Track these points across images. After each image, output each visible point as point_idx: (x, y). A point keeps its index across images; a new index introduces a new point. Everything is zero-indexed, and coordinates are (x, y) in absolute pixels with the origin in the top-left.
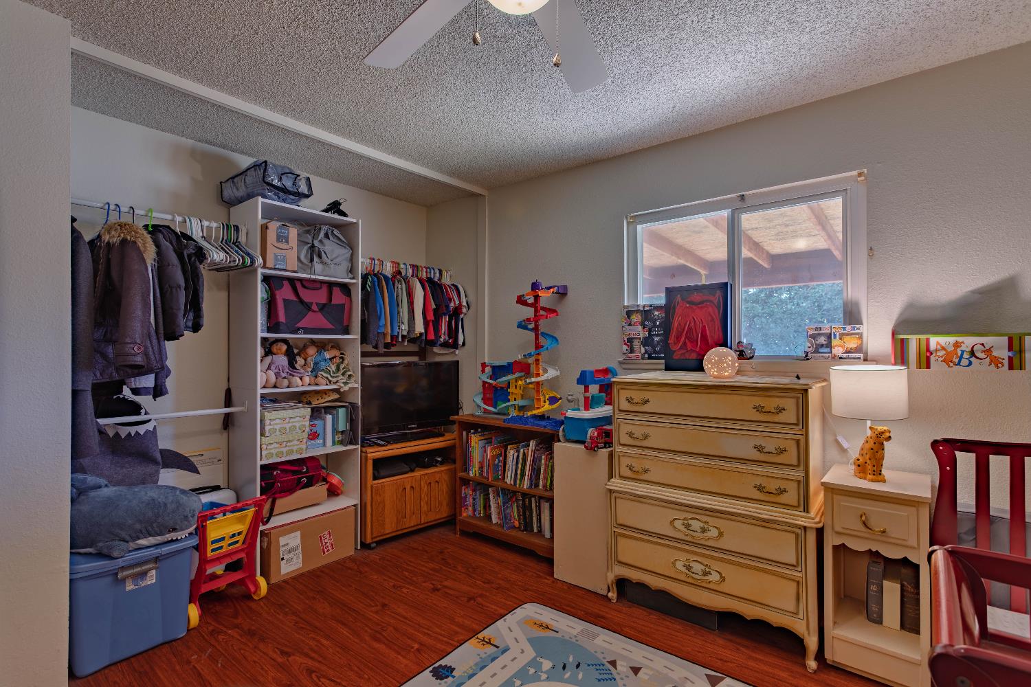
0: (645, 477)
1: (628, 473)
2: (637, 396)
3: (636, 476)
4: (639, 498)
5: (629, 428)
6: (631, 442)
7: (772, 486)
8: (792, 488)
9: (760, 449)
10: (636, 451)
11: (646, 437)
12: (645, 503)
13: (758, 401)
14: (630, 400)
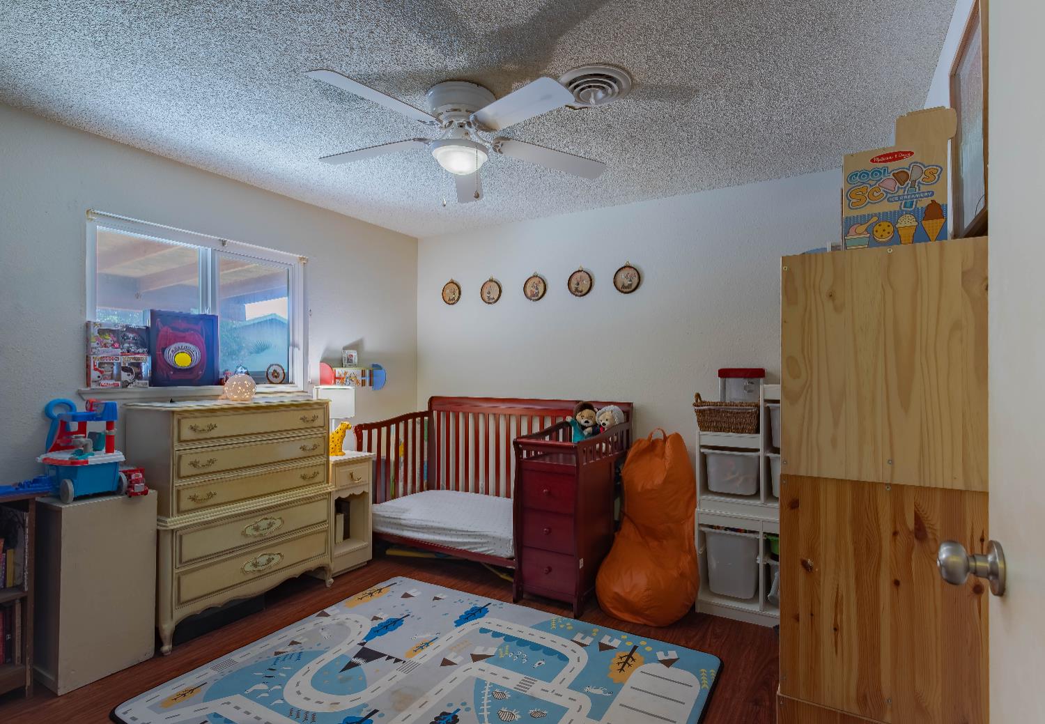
0: (211, 502)
1: (192, 505)
2: (202, 423)
3: (200, 504)
4: (207, 525)
5: (193, 458)
6: (195, 471)
7: (310, 472)
8: (321, 470)
9: (303, 448)
10: (201, 479)
11: (212, 462)
12: (215, 526)
13: (302, 414)
14: (193, 429)
